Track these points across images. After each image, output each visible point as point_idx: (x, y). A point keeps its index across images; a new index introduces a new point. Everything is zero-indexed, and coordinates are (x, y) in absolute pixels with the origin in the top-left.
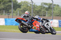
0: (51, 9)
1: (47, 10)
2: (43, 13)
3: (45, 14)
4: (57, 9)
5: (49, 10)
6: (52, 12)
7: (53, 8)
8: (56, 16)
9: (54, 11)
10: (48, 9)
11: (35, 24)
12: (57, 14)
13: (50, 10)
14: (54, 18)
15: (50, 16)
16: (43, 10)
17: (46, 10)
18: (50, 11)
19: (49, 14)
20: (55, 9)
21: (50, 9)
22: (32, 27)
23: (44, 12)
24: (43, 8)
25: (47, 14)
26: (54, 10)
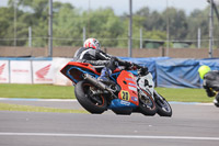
0: (45, 18)
1: (31, 24)
2: (15, 34)
3: (23, 39)
4: (65, 21)
5: (37, 25)
6: (47, 31)
7: (52, 17)
8: (64, 44)
9: (54, 27)
10: (33, 19)
11: (125, 82)
12: (67, 37)
13: (41, 24)
14: (54, 52)
15: (43, 46)
16: (15, 24)
17: (25, 25)
18: (43, 27)
19: (39, 39)
20: (60, 19)
21: (41, 19)
22: (117, 93)
23: (19, 29)
24: (15, 15)
25: (30, 39)
26: (57, 24)
